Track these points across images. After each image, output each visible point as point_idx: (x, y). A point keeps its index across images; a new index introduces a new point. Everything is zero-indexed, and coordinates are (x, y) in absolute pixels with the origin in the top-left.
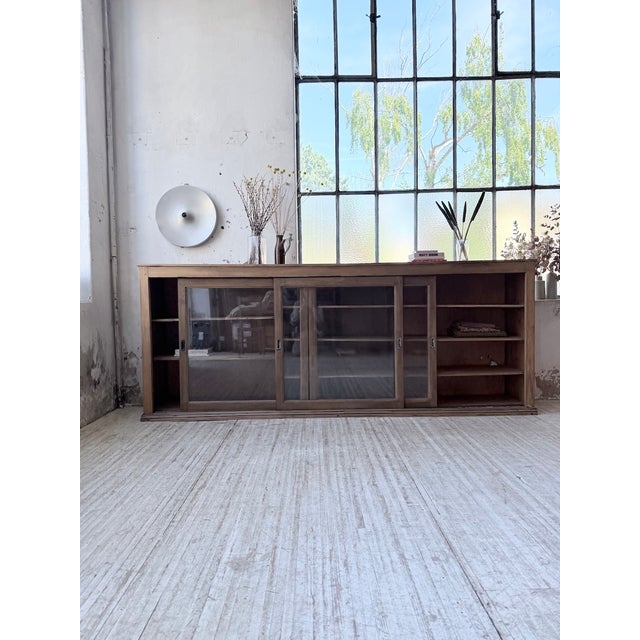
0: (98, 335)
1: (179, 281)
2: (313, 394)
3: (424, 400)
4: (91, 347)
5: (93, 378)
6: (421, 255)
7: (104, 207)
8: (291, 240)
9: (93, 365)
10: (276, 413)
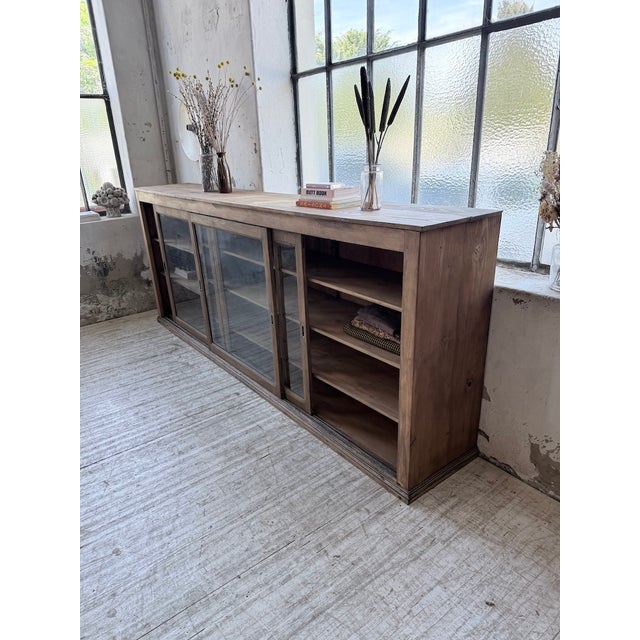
1: (153, 206)
2: (228, 346)
3: (300, 399)
4: (139, 254)
5: (145, 278)
6: (308, 192)
7: (151, 125)
8: (256, 151)
9: (144, 268)
10: (206, 350)
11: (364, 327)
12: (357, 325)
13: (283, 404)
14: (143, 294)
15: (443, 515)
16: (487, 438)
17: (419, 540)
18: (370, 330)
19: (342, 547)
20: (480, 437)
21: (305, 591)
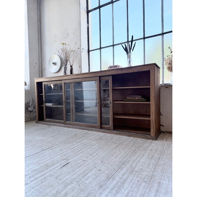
0: (32, 98)
1: (43, 83)
2: (74, 120)
3: (108, 126)
4: (29, 101)
5: (29, 110)
6: (110, 68)
7: (37, 64)
8: (80, 67)
9: (29, 107)
10: (63, 125)
11: (131, 98)
12: (128, 98)
13: (102, 130)
14: (28, 116)
15: (166, 140)
16: (163, 126)
17: (166, 145)
18: (133, 98)
19: (150, 148)
20: (161, 127)
21: (151, 156)
